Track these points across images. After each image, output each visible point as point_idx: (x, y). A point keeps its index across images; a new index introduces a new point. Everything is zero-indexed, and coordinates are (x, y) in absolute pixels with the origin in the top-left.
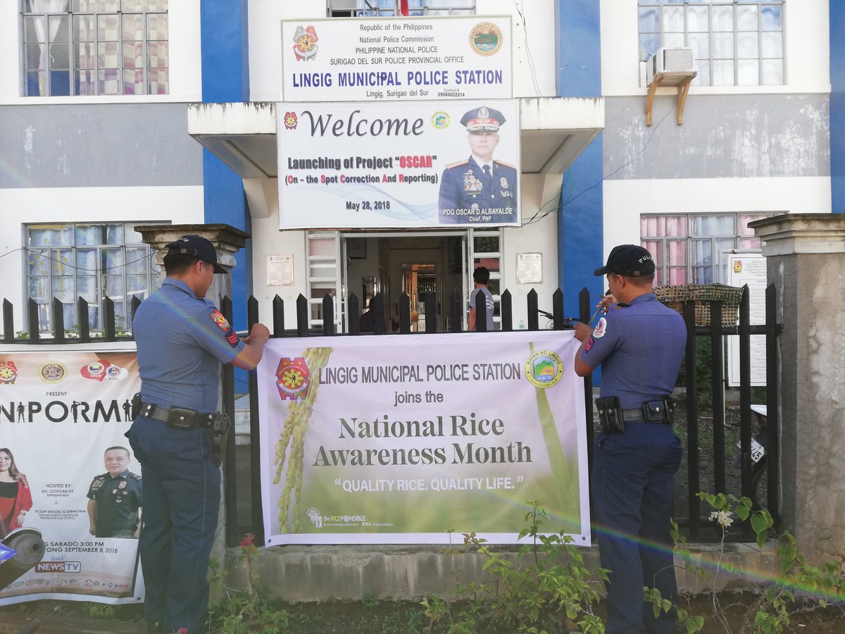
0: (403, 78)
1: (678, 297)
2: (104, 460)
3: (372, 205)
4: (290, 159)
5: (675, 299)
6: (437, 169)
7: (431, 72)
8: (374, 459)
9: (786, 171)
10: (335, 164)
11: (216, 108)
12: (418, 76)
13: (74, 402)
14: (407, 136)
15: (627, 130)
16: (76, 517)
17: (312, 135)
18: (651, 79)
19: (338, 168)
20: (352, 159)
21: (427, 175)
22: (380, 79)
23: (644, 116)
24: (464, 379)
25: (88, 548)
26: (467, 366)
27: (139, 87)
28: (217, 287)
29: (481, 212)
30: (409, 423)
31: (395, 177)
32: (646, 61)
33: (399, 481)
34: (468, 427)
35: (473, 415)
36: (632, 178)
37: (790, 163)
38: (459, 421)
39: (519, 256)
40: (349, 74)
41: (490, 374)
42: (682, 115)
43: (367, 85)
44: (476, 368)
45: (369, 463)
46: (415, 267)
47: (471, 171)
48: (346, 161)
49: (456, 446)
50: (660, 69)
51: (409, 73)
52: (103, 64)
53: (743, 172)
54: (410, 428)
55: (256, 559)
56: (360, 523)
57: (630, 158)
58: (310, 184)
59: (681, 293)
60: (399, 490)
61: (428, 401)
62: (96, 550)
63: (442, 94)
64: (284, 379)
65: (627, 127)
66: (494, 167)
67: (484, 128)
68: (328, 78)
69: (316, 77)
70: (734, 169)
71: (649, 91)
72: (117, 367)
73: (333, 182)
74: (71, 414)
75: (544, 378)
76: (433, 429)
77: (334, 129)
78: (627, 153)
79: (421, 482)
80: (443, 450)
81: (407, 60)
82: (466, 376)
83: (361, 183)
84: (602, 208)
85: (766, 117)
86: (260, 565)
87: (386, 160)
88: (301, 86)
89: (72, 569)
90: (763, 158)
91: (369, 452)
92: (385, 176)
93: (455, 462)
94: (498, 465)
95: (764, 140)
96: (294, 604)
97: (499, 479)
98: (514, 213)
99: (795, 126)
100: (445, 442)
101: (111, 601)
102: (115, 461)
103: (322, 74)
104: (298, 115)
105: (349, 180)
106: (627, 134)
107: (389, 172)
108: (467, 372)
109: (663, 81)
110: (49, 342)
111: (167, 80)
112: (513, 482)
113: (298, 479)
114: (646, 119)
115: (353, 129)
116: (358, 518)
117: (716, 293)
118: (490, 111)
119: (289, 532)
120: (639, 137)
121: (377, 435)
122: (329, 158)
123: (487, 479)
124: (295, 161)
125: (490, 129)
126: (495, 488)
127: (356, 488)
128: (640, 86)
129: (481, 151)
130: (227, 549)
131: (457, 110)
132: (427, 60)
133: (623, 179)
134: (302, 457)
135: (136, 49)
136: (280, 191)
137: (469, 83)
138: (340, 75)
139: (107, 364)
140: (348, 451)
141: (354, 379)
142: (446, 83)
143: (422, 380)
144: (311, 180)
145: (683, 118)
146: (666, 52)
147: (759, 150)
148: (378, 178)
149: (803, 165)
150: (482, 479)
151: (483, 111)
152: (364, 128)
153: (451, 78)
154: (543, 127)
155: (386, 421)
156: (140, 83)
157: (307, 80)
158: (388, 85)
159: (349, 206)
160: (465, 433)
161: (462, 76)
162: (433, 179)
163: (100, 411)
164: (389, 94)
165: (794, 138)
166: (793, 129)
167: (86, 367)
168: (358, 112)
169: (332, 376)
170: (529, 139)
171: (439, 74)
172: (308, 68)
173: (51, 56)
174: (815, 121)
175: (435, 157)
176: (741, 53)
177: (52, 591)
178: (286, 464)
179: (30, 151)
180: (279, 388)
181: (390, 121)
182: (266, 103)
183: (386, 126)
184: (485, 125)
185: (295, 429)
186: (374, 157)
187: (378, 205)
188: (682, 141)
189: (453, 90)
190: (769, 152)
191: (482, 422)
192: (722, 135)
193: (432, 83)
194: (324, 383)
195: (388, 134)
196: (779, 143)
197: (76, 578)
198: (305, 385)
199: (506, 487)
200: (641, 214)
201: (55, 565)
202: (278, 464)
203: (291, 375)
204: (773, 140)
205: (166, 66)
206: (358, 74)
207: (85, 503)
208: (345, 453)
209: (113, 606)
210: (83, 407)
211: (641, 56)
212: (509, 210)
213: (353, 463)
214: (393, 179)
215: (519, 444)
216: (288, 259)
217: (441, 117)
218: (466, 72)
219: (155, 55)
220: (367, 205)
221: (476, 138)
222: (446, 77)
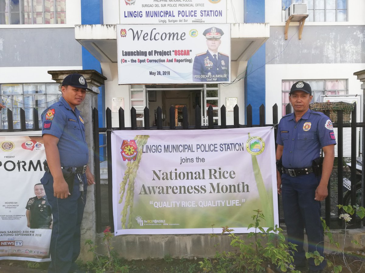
0: (176, 14)
1: (322, 108)
2: (34, 190)
3: (162, 73)
4: (123, 51)
5: (321, 109)
6: (192, 56)
7: (189, 11)
8: (170, 191)
9: (347, 61)
10: (144, 54)
11: (88, 27)
12: (183, 13)
13: (19, 161)
14: (178, 41)
15: (276, 41)
16: (20, 218)
17: (134, 40)
18: (287, 18)
19: (146, 55)
20: (152, 51)
21: (187, 59)
22: (165, 14)
23: (284, 35)
24: (215, 151)
25: (26, 234)
26: (217, 144)
27: (52, 20)
28: (90, 103)
29: (212, 76)
30: (188, 173)
31: (172, 60)
32: (285, 10)
33: (182, 202)
34: (217, 175)
35: (220, 169)
36: (278, 63)
37: (349, 57)
38: (213, 172)
39: (227, 99)
40: (151, 12)
41: (228, 148)
42: (301, 35)
43: (159, 17)
44: (221, 146)
45: (167, 193)
46: (177, 106)
47: (207, 57)
48: (149, 52)
49: (211, 184)
50: (292, 13)
51: (179, 11)
52: (35, 10)
53: (328, 61)
54: (188, 175)
55: (111, 239)
56: (162, 223)
57: (277, 54)
58: (132, 63)
59: (323, 106)
60: (182, 206)
61: (197, 162)
62: (31, 235)
63: (194, 21)
64: (125, 150)
65: (276, 40)
66: (218, 55)
67: (214, 37)
68: (141, 13)
69: (135, 13)
70: (324, 60)
71: (286, 24)
72: (40, 144)
73: (143, 62)
74: (17, 167)
75: (255, 150)
76: (200, 176)
77: (144, 37)
78: (276, 52)
79: (194, 203)
80: (205, 186)
81: (178, 5)
82: (216, 149)
83: (157, 62)
84: (265, 77)
85: (339, 36)
86: (113, 242)
87: (168, 52)
88: (128, 17)
89: (18, 244)
90: (337, 55)
91: (167, 187)
92: (167, 59)
93: (211, 192)
94: (233, 194)
95: (338, 47)
96: (130, 261)
97: (233, 201)
98: (228, 77)
99: (352, 40)
100: (206, 182)
101: (38, 260)
102: (40, 191)
103: (138, 12)
104: (127, 30)
105: (151, 61)
106: (276, 43)
107: (170, 57)
108: (217, 147)
109: (293, 19)
110: (6, 131)
111: (65, 17)
112: (240, 202)
113: (131, 201)
114: (285, 37)
115: (153, 37)
116: (162, 221)
117: (341, 106)
118: (217, 29)
119: (126, 228)
120: (281, 45)
121: (171, 179)
122: (141, 51)
123: (227, 201)
124: (126, 52)
125: (217, 37)
126: (231, 205)
127: (161, 206)
128: (282, 21)
129: (212, 48)
130: (96, 234)
131: (201, 29)
132: (187, 5)
133: (274, 64)
134: (133, 190)
135: (51, 3)
136: (118, 66)
137: (207, 16)
138: (146, 12)
139: (35, 142)
140: (157, 187)
141: (160, 151)
142: (196, 16)
143: (194, 151)
144: (133, 61)
145: (302, 36)
146: (295, 5)
147: (335, 51)
148: (164, 60)
149: (355, 58)
150: (224, 201)
151: (214, 29)
152: (158, 37)
153: (198, 14)
154: (241, 37)
155: (176, 172)
156: (53, 19)
157: (131, 14)
158: (169, 17)
159: (151, 73)
160: (216, 178)
161: (204, 13)
162: (190, 61)
163: (32, 166)
164: (169, 21)
165: (351, 46)
166: (351, 42)
167: (24, 143)
168: (155, 29)
169: (149, 149)
170: (235, 42)
171: (193, 12)
172: (131, 8)
173: (11, 6)
174: (361, 38)
175: (191, 51)
176: (328, 7)
177: (8, 255)
178: (125, 194)
179: (2, 50)
180: (122, 155)
181: (170, 33)
182: (112, 25)
183: (168, 36)
184: (214, 36)
185: (130, 175)
186: (163, 51)
187: (165, 73)
188: (301, 47)
189: (199, 20)
190: (340, 52)
191: (224, 172)
192: (319, 44)
193: (189, 16)
194: (145, 152)
195: (169, 39)
196: (344, 48)
197: (21, 249)
198: (135, 153)
199: (236, 205)
200: (282, 80)
201: (10, 242)
202: (121, 193)
203: (128, 149)
204: (342, 46)
205: (65, 11)
206: (155, 12)
207: (24, 211)
208: (155, 188)
209: (39, 263)
210: (23, 164)
211: (283, 8)
212: (225, 76)
213: (159, 193)
214: (171, 61)
215: (243, 183)
216: (121, 100)
217: (194, 32)
218: (205, 11)
219: (60, 6)
220: (159, 73)
221: (210, 42)
222: (196, 13)
